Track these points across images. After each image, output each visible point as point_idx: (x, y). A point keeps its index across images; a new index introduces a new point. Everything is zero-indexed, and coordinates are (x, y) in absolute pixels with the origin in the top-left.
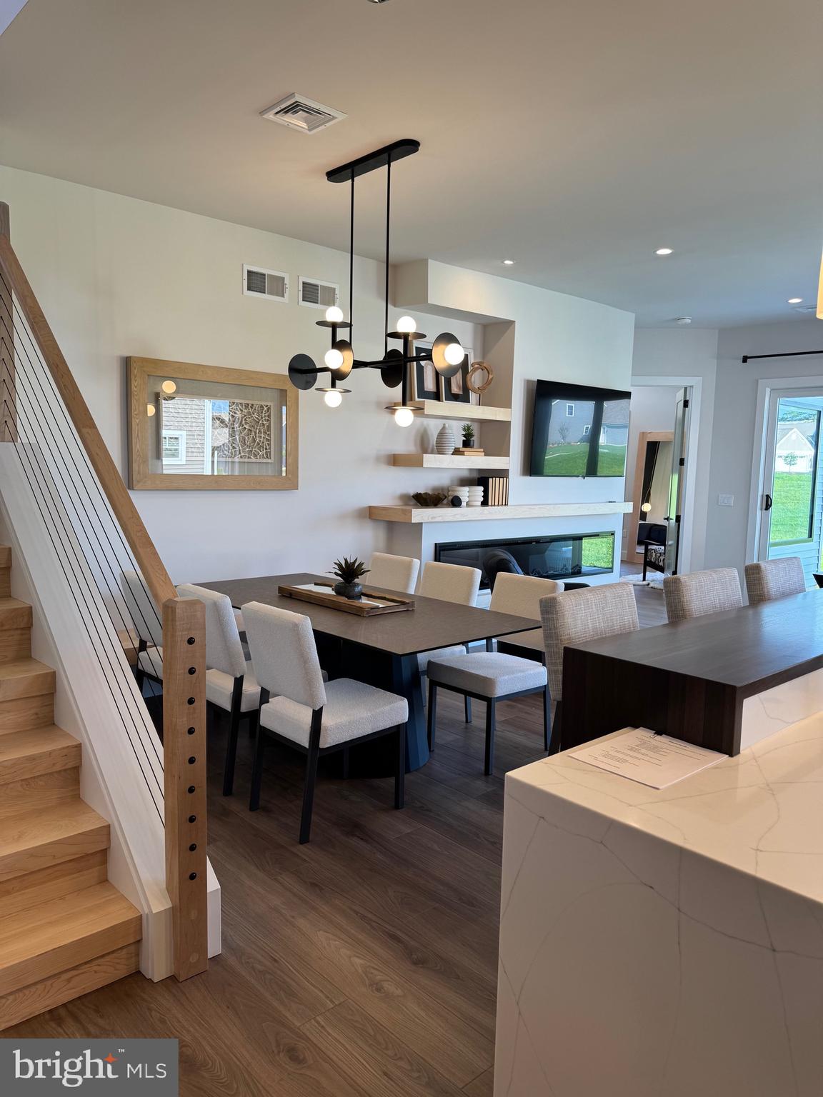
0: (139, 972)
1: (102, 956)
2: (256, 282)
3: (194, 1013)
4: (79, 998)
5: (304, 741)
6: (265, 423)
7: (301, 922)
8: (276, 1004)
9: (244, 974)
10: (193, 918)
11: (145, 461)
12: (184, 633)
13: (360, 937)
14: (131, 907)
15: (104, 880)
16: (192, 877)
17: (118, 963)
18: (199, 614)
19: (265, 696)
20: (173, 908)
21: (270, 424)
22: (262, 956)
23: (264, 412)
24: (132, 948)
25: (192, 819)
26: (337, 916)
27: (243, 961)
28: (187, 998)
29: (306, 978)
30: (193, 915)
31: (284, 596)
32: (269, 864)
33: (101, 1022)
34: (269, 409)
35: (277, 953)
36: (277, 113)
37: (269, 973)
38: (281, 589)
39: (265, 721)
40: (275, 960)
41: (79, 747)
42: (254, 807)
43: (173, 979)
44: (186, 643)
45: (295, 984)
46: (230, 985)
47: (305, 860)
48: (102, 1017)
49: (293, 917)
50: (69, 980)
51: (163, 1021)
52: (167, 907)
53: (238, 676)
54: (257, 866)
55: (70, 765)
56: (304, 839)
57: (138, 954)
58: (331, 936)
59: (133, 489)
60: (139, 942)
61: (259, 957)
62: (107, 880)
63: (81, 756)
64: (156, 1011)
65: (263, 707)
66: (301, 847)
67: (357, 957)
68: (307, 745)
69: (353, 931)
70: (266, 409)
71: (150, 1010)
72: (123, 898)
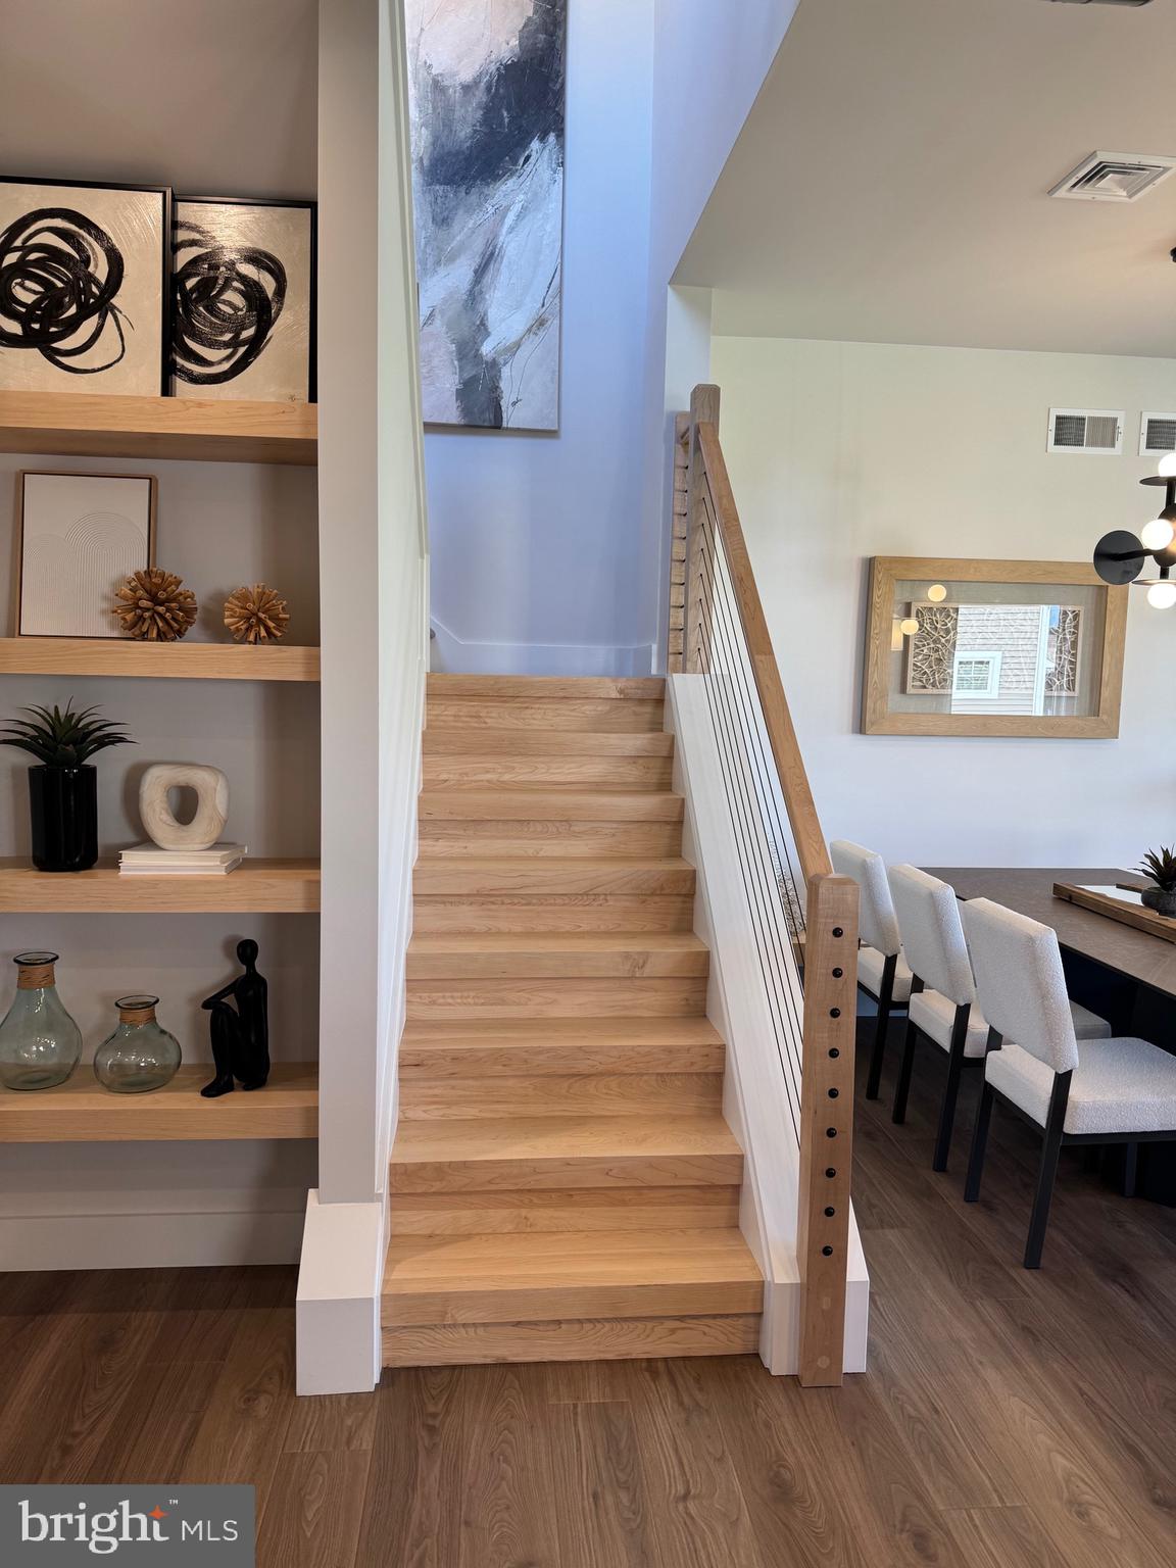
0: (757, 1355)
1: (715, 1317)
2: (1068, 431)
3: (808, 1433)
4: (684, 1358)
5: (1040, 1115)
6: (1068, 637)
7: (990, 1374)
8: (918, 1466)
9: (887, 1411)
10: (824, 1307)
11: (883, 696)
12: (829, 920)
13: (1076, 1428)
14: (755, 1267)
15: (734, 1226)
16: (827, 1251)
17: (733, 1334)
18: (850, 898)
19: (995, 1040)
20: (801, 1284)
21: (1076, 638)
22: (920, 1397)
23: (1068, 621)
24: (752, 1321)
25: (830, 1173)
26: (1049, 1385)
27: (892, 1395)
28: (805, 1410)
29: (972, 1452)
30: (826, 1303)
31: (1060, 899)
32: (968, 1279)
33: (699, 1396)
34: (1076, 616)
35: (942, 1401)
36: (1074, 186)
37: (922, 1423)
38: (1056, 888)
39: (991, 1075)
40: (937, 1411)
41: (722, 1048)
42: (971, 1196)
43: (795, 1379)
44: (831, 934)
45: (954, 1453)
46: (865, 1417)
47: (1025, 1293)
48: (701, 1389)
49: (981, 1363)
50: (673, 1331)
51: (767, 1426)
52: (795, 1282)
53: (962, 1004)
54: (951, 1278)
55: (711, 1069)
56: (1032, 1262)
57: (758, 1331)
58: (1031, 1411)
59: (865, 734)
60: (760, 1315)
61: (915, 1397)
62: (738, 1227)
63: (724, 1060)
64: (763, 1410)
65: (991, 1054)
66: (1026, 1273)
67: (1061, 1453)
68: (1043, 1122)
69: (1066, 1416)
70: (1071, 616)
71: (757, 1405)
72: (749, 1254)
